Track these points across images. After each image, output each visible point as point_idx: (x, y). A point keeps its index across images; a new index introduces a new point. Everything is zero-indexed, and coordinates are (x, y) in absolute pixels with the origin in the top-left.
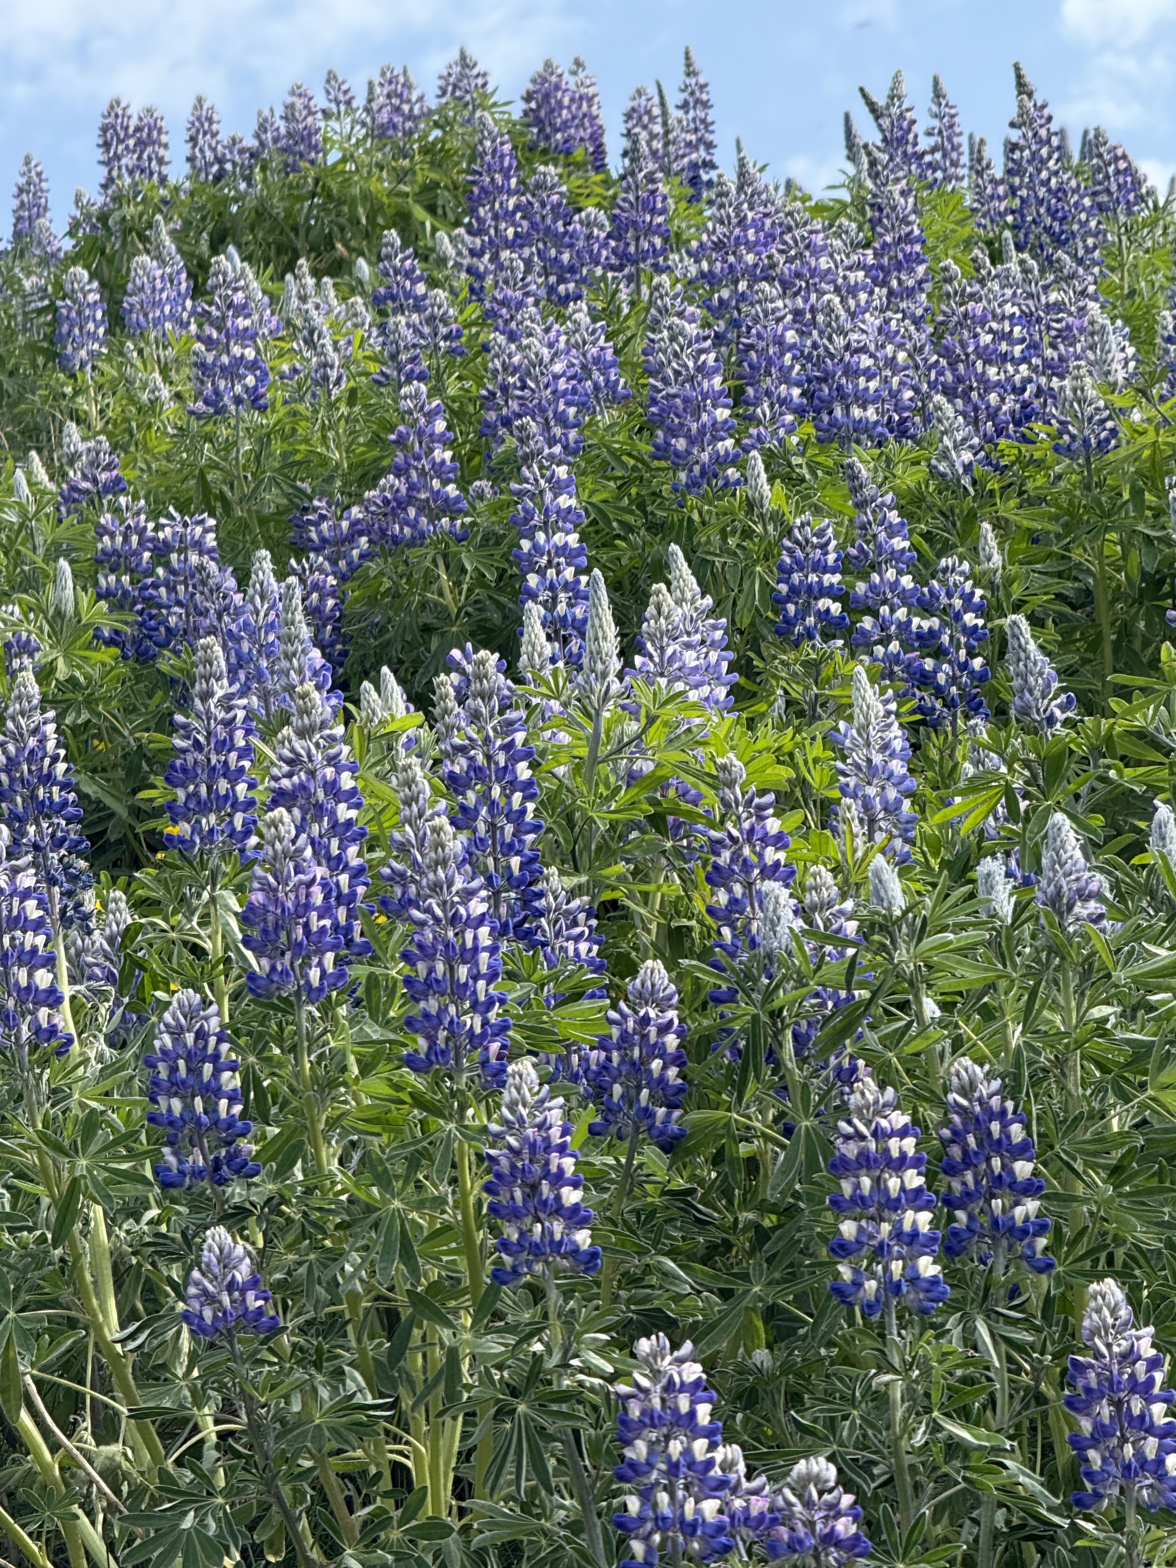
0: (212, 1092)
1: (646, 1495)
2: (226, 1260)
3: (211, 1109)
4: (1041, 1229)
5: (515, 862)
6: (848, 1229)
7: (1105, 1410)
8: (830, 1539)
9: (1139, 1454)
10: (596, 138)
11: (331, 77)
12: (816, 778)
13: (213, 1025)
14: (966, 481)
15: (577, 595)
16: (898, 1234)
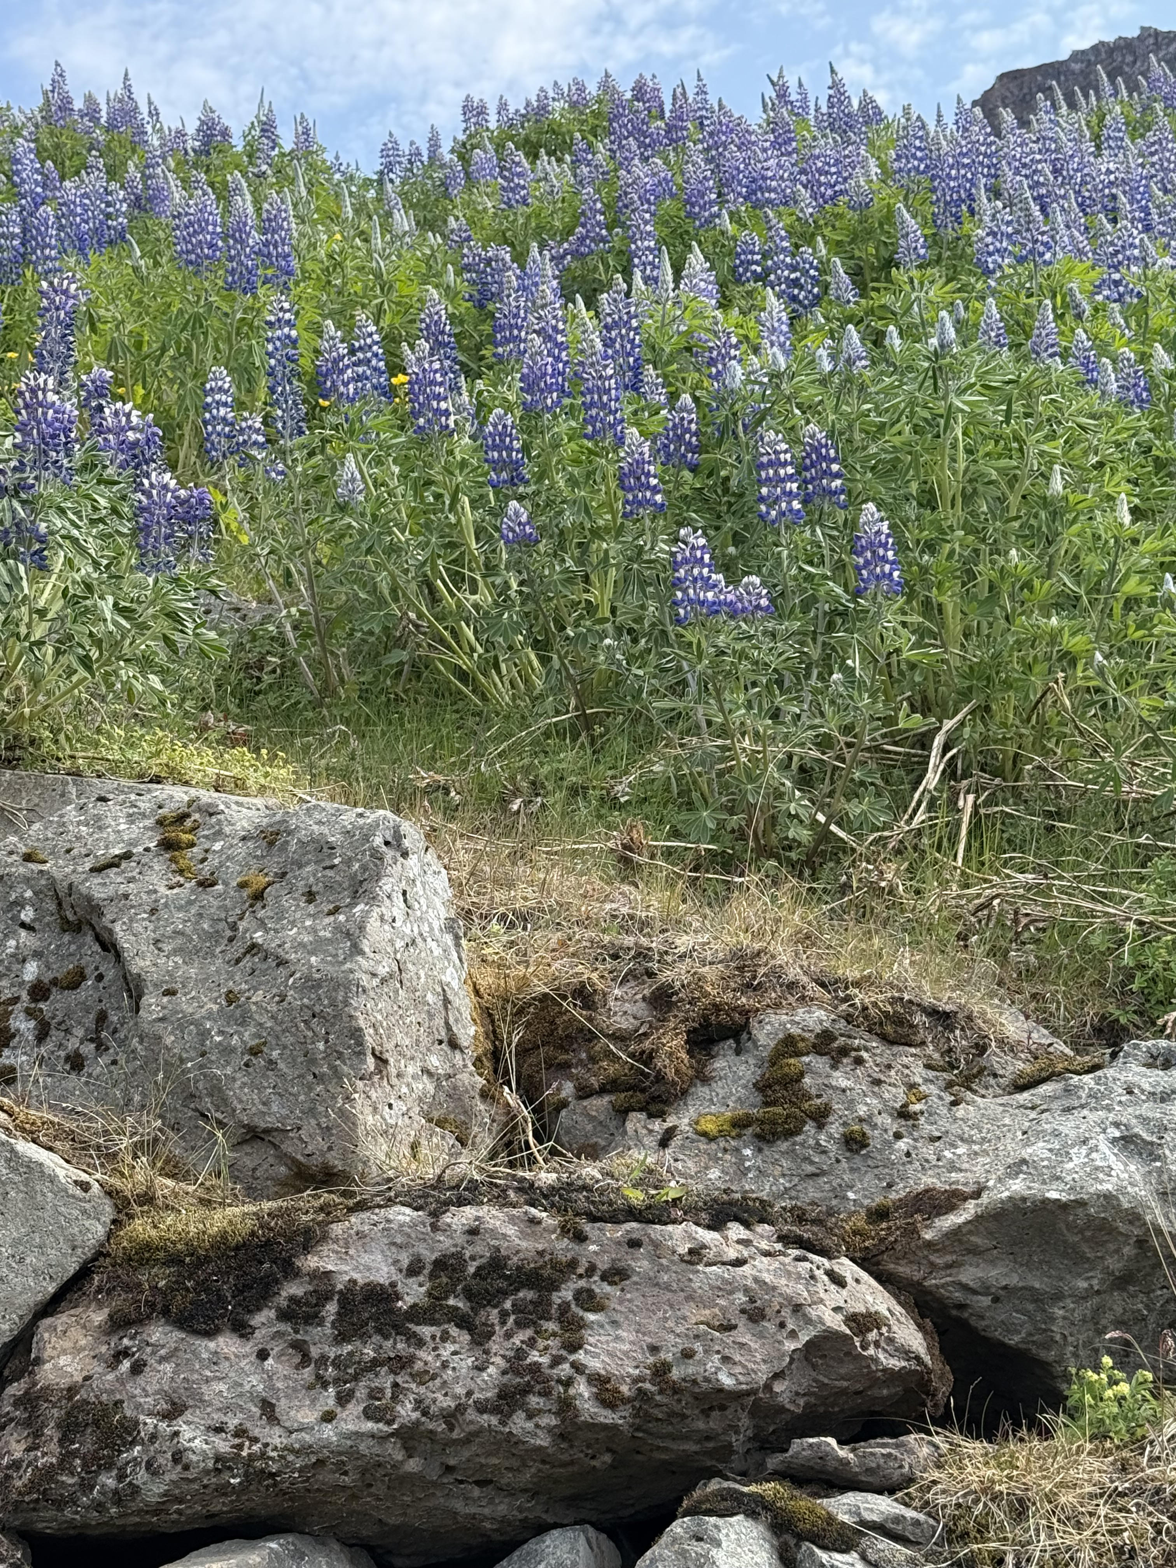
0: (510, 449)
1: (685, 591)
2: (517, 513)
3: (509, 456)
4: (842, 492)
5: (631, 359)
6: (764, 491)
7: (869, 554)
8: (758, 607)
9: (882, 571)
10: (661, 106)
11: (556, 83)
12: (752, 335)
13: (509, 422)
14: (811, 221)
15: (654, 267)
16: (784, 492)
